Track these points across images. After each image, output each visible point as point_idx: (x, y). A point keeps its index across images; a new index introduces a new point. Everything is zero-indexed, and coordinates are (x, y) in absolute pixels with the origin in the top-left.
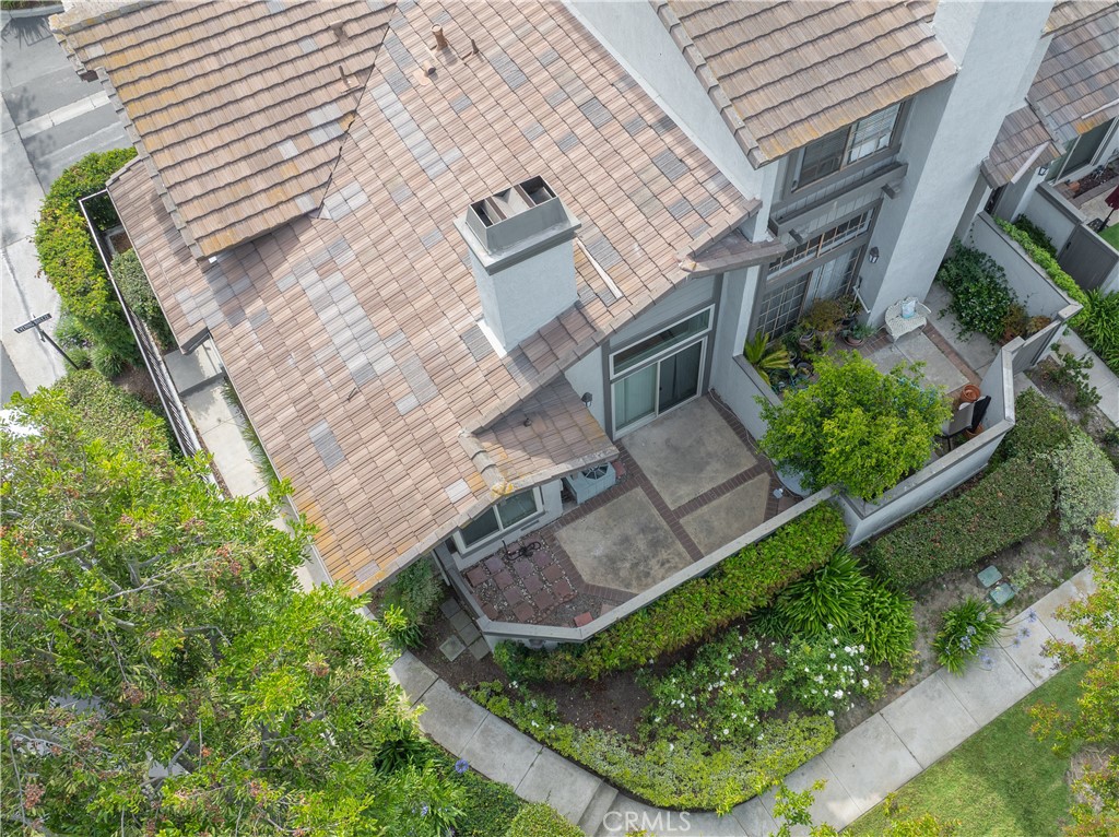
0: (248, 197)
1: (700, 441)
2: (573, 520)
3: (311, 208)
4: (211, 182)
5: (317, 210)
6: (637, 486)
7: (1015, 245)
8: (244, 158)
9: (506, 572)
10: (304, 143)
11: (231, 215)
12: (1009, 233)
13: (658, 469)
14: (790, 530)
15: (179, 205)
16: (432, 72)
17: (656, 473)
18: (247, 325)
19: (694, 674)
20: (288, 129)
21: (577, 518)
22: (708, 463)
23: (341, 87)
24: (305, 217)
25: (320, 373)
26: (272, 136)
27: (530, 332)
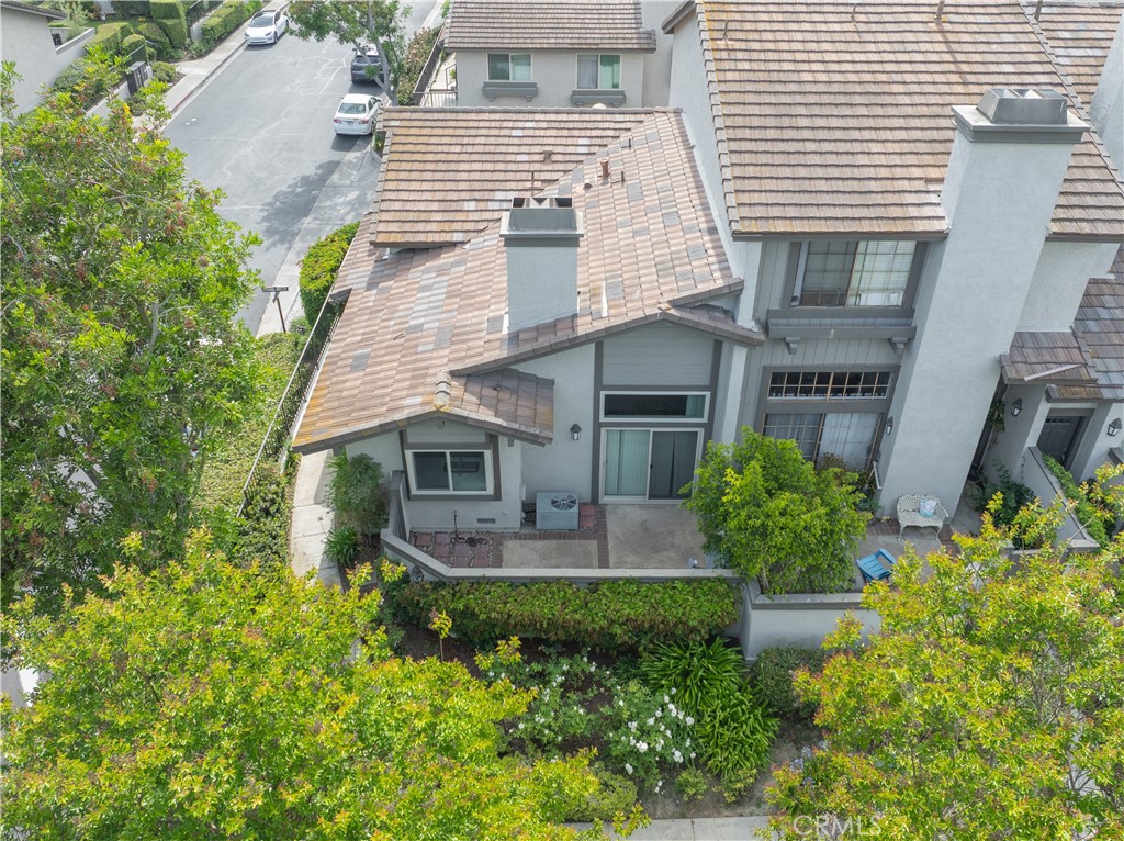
0: (426, 221)
1: (672, 533)
2: (525, 539)
3: (460, 240)
4: (409, 206)
5: (463, 243)
6: (594, 539)
7: (1053, 479)
8: (439, 201)
9: (447, 547)
10: (482, 205)
11: (408, 227)
12: (1051, 469)
13: (621, 537)
14: (678, 585)
15: (382, 211)
16: (588, 186)
17: (617, 538)
18: (375, 292)
19: (527, 669)
20: (477, 195)
21: (530, 539)
22: (667, 550)
23: (529, 185)
24: (453, 245)
25: (392, 322)
26: (465, 195)
27: (532, 324)
